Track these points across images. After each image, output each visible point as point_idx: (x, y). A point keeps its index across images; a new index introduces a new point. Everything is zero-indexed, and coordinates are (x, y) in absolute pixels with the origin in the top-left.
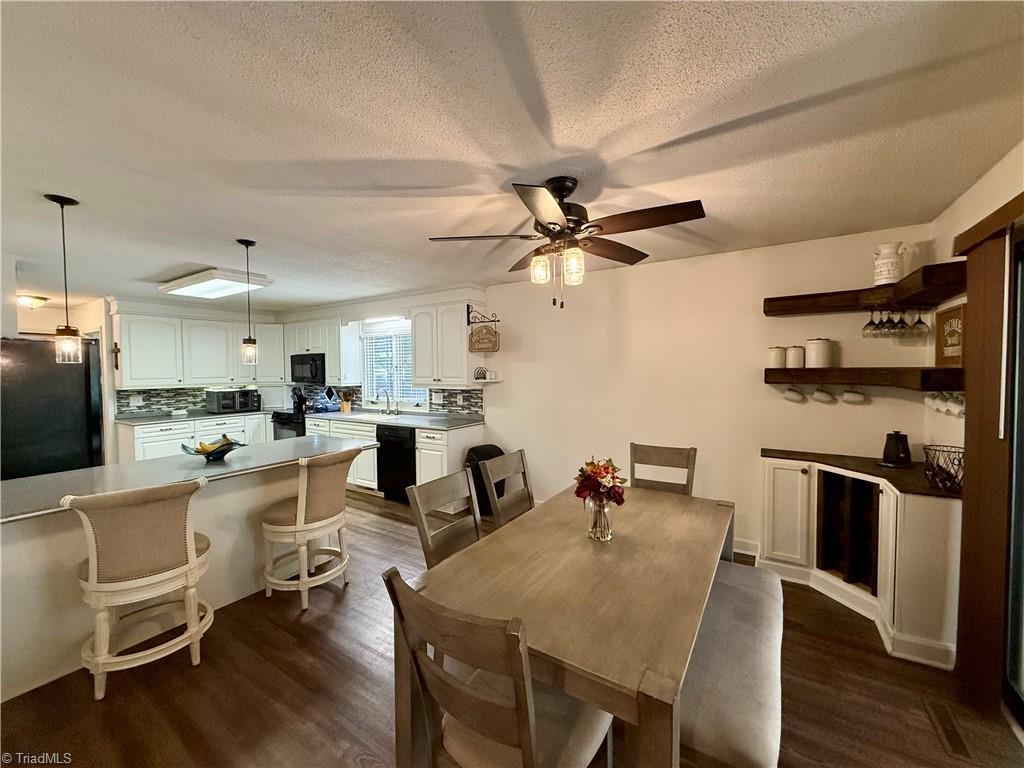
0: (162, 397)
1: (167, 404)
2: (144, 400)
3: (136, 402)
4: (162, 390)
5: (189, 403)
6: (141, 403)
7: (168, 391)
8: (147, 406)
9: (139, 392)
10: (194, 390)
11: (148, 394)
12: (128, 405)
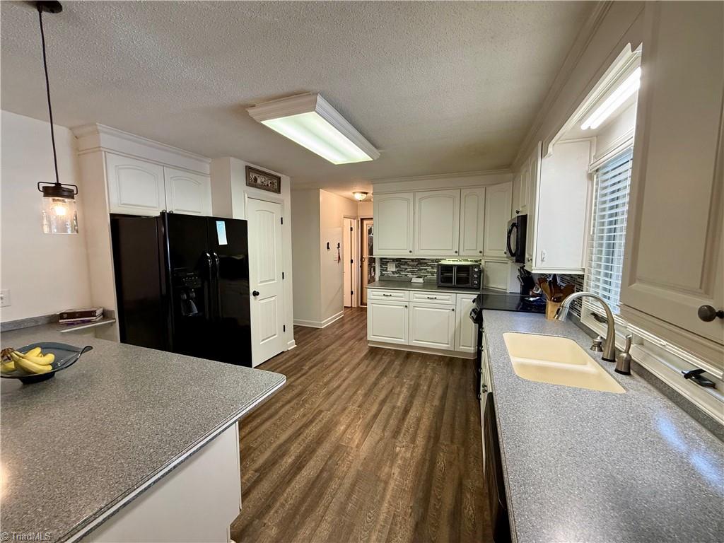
0: (408, 265)
1: (412, 272)
2: (396, 267)
3: (392, 268)
4: (408, 259)
5: (428, 272)
6: (394, 270)
7: (413, 260)
8: (397, 272)
9: (394, 260)
10: (433, 261)
11: (399, 262)
12: (386, 270)
